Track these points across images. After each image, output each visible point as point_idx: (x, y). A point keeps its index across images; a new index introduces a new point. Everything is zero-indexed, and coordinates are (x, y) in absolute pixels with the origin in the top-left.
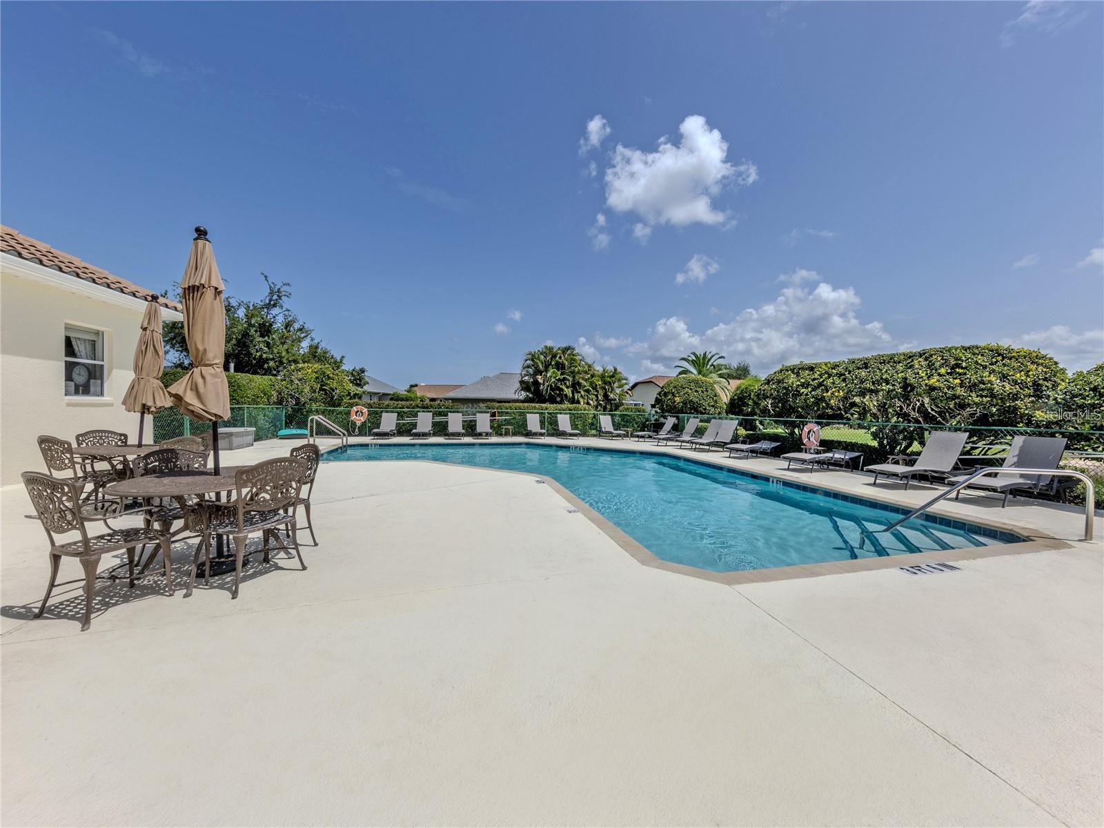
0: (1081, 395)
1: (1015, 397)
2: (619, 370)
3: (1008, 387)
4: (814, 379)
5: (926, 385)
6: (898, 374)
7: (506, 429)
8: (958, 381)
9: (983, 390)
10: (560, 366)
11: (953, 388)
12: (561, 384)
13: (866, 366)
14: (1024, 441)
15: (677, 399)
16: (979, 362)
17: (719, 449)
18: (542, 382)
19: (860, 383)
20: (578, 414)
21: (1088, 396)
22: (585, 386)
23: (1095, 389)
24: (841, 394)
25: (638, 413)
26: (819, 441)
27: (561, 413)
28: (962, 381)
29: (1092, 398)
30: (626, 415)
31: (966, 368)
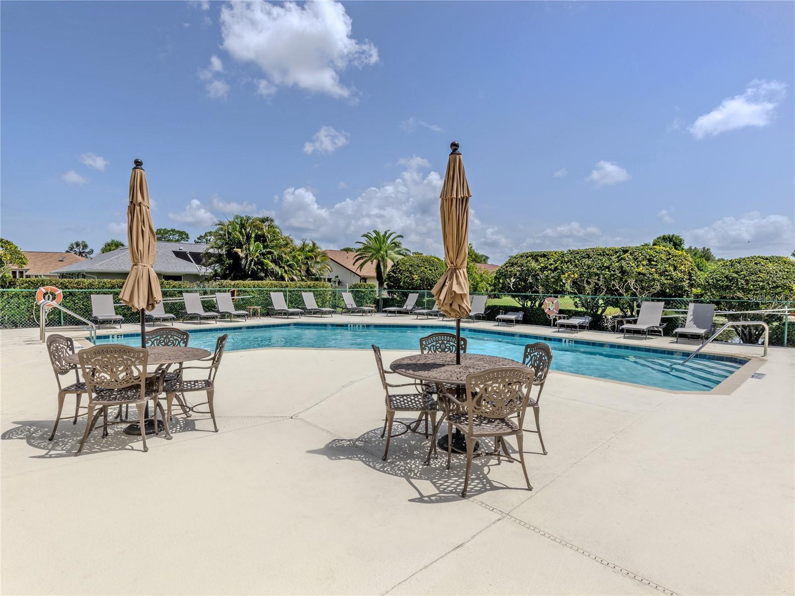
0: (721, 280)
1: (682, 280)
2: (317, 245)
3: (679, 275)
4: (551, 264)
5: (636, 272)
6: (615, 263)
7: (254, 309)
8: (654, 270)
9: (667, 275)
10: (260, 238)
11: (652, 274)
12: (264, 258)
13: (589, 257)
14: (694, 306)
15: (416, 277)
16: (663, 258)
17: (471, 320)
18: (244, 256)
19: (588, 268)
20: (317, 291)
21: (724, 281)
22: (288, 261)
23: (726, 277)
24: (576, 276)
25: (370, 290)
26: (558, 310)
27: (306, 291)
28: (656, 270)
29: (726, 282)
30: (360, 291)
31: (656, 261)
